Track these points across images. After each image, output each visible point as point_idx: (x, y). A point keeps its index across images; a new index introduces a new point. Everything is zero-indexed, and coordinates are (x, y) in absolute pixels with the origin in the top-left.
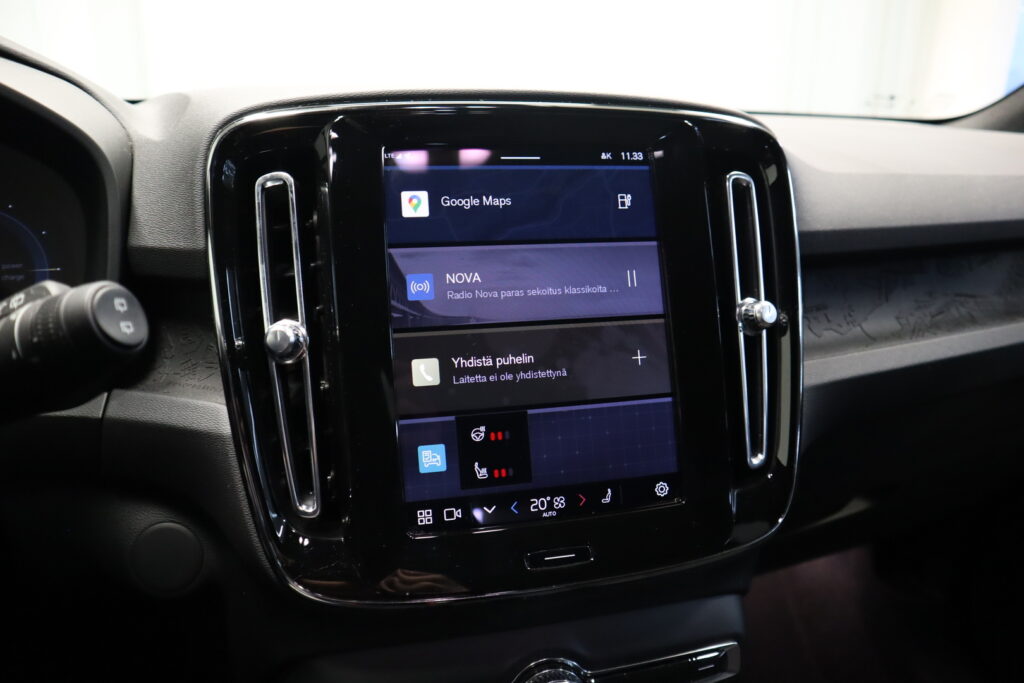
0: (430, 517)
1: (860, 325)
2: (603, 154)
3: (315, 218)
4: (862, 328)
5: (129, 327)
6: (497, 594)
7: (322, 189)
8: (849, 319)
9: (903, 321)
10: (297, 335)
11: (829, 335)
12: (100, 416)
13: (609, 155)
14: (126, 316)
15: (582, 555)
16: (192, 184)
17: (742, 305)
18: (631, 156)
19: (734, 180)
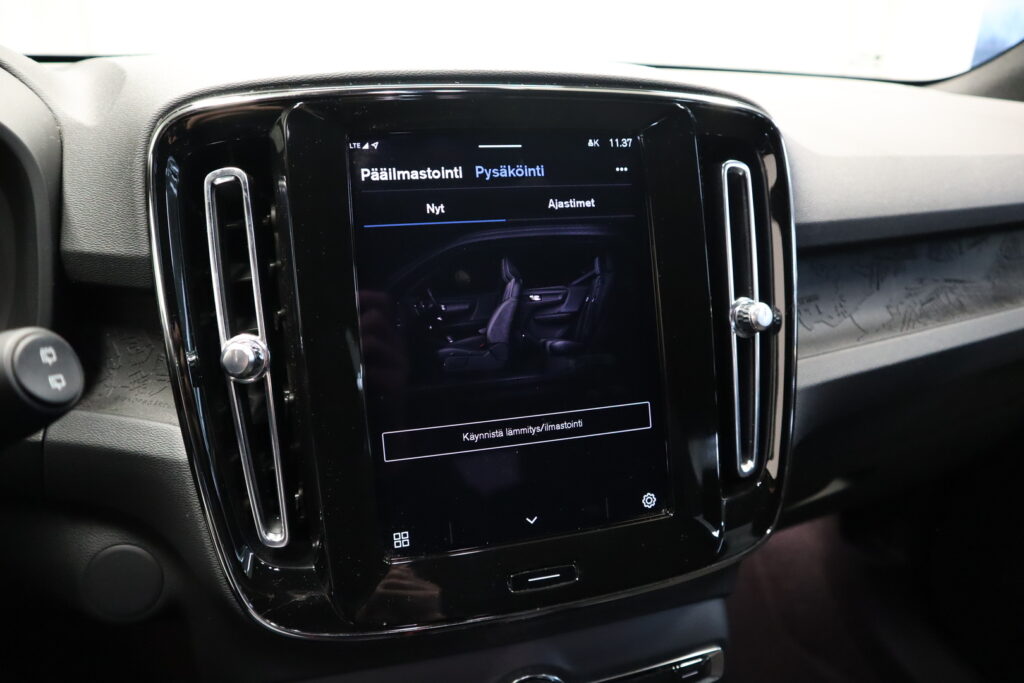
0: (407, 539)
1: (850, 316)
2: (590, 141)
3: (273, 213)
4: (852, 318)
5: (59, 381)
6: (478, 620)
7: (280, 183)
8: (840, 310)
9: (894, 310)
10: (257, 353)
11: (820, 328)
12: (41, 438)
13: (596, 142)
14: (54, 369)
15: (567, 575)
16: (131, 182)
17: (736, 306)
18: (620, 143)
19: (729, 169)
